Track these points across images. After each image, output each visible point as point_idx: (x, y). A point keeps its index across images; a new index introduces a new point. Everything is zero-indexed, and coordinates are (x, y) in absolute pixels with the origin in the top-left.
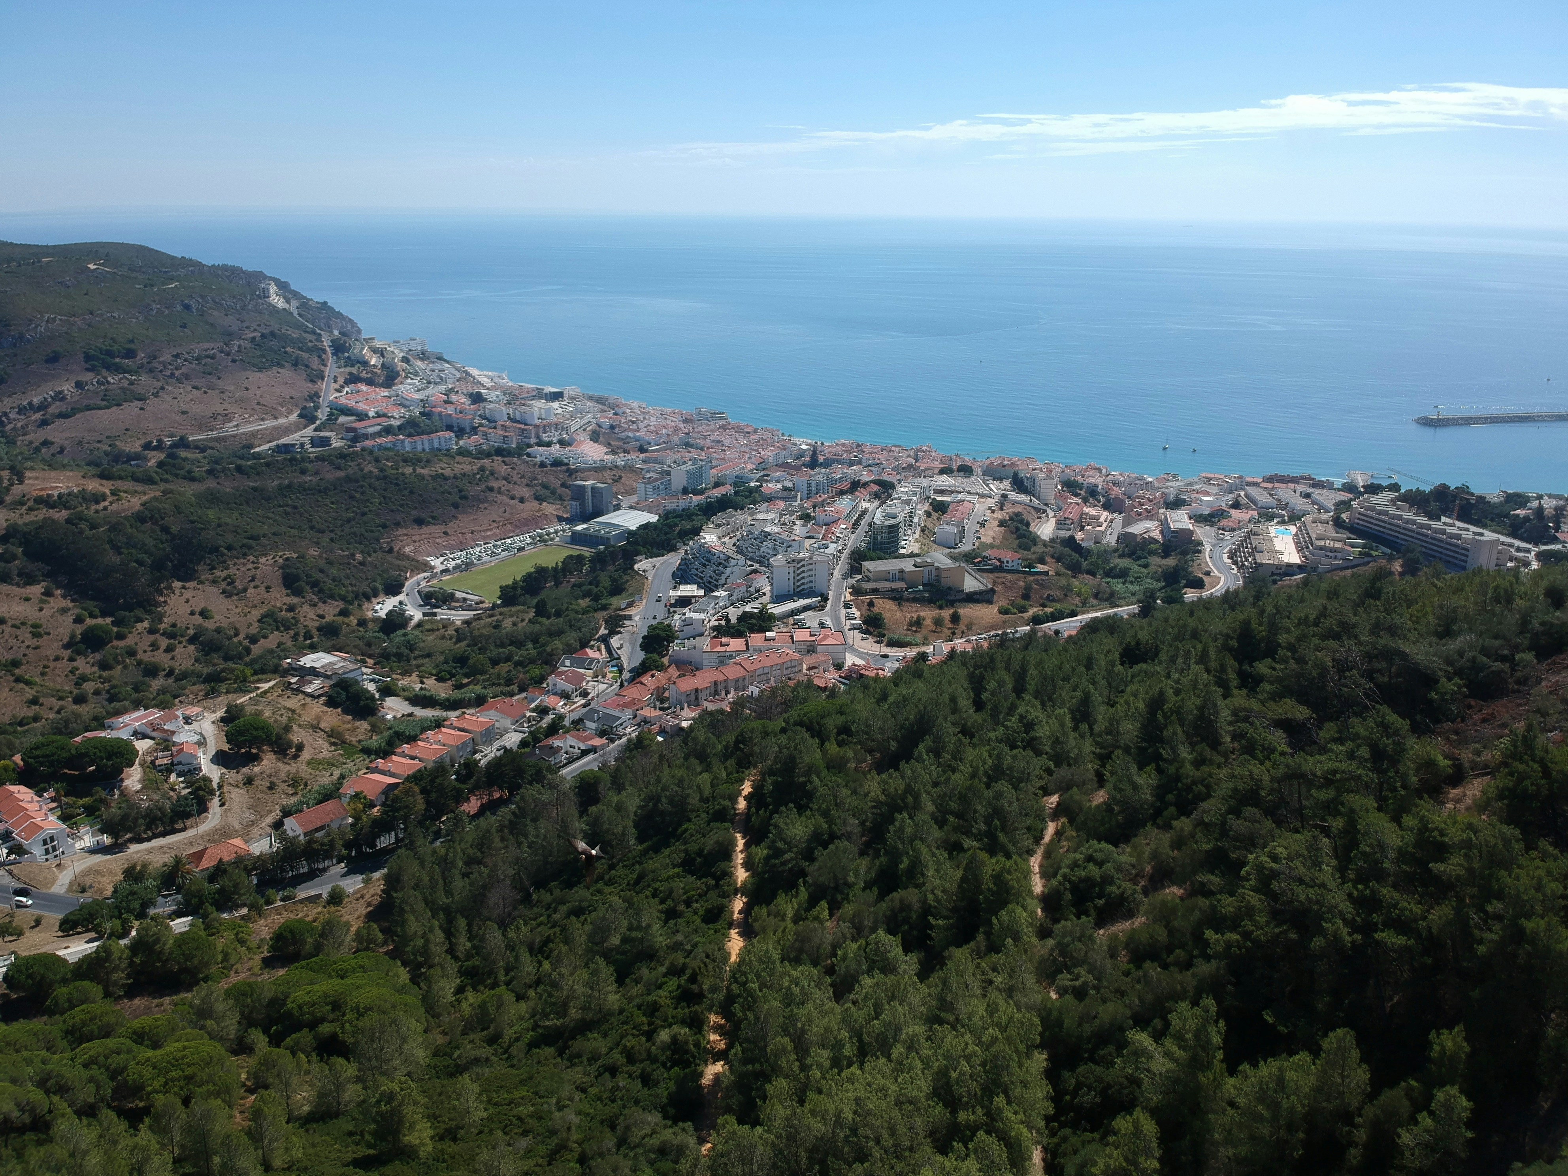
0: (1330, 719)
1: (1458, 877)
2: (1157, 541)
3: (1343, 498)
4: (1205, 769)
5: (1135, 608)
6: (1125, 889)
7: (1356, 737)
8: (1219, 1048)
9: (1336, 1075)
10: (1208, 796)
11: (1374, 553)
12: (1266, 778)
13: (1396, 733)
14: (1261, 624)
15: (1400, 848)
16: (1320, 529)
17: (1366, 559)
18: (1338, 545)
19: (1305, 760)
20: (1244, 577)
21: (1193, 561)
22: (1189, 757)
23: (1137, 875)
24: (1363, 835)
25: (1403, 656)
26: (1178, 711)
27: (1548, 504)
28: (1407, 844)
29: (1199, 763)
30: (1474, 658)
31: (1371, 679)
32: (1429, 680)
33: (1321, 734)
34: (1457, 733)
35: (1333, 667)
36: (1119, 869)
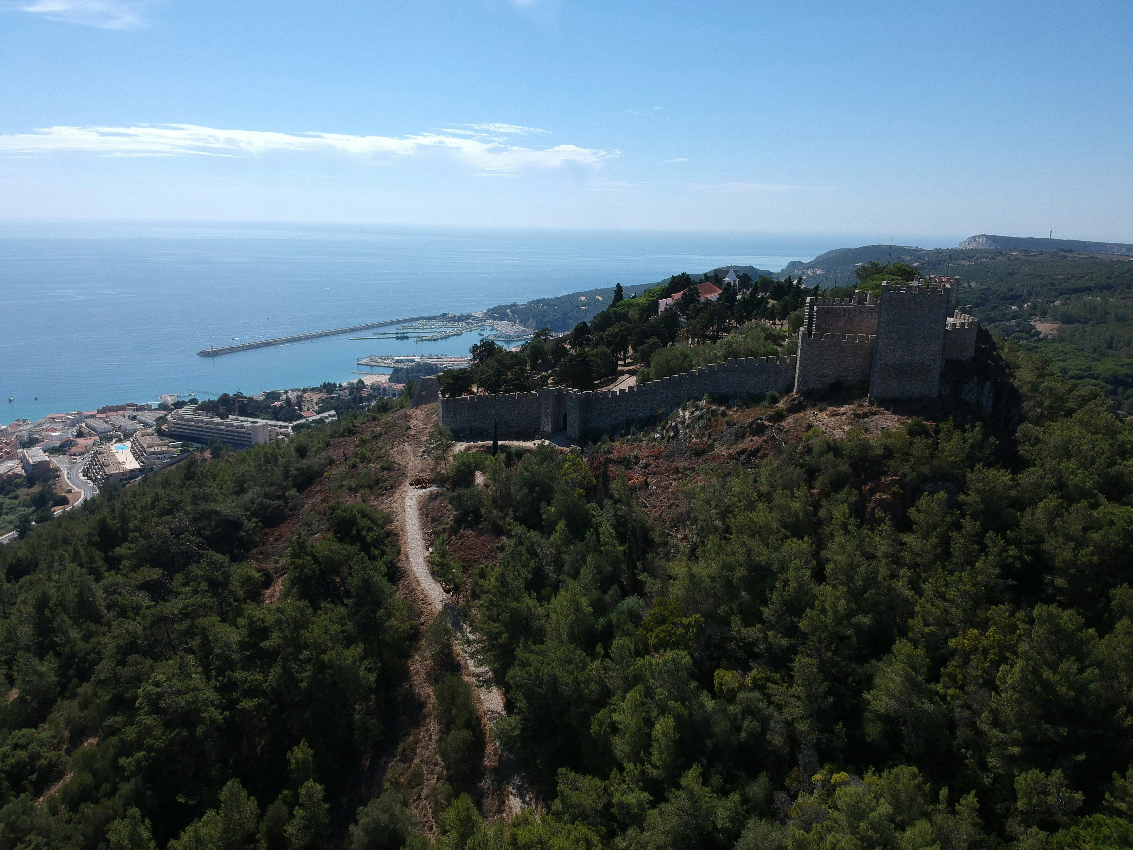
0: (177, 572)
1: (279, 644)
2: (21, 476)
3: (160, 415)
4: (93, 640)
5: (14, 534)
6: (51, 758)
7: (195, 578)
8: (151, 840)
9: (235, 814)
10: (101, 659)
11: (191, 449)
12: (140, 629)
13: (222, 566)
14: (114, 518)
15: (239, 642)
16: (148, 440)
17: (186, 454)
18: (164, 449)
19: (165, 606)
20: (99, 488)
21: (55, 484)
22: (79, 636)
23: (59, 743)
24: (214, 642)
25: (216, 513)
26: (61, 604)
27: (292, 395)
28: (243, 637)
29: (86, 638)
30: (261, 502)
31: (200, 535)
32: (236, 525)
33: (173, 584)
34: (262, 553)
35: (172, 534)
36: (42, 744)
